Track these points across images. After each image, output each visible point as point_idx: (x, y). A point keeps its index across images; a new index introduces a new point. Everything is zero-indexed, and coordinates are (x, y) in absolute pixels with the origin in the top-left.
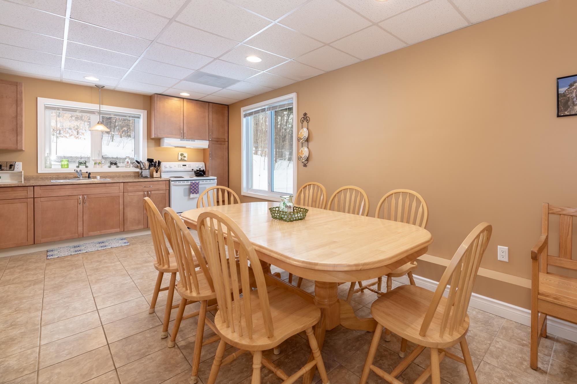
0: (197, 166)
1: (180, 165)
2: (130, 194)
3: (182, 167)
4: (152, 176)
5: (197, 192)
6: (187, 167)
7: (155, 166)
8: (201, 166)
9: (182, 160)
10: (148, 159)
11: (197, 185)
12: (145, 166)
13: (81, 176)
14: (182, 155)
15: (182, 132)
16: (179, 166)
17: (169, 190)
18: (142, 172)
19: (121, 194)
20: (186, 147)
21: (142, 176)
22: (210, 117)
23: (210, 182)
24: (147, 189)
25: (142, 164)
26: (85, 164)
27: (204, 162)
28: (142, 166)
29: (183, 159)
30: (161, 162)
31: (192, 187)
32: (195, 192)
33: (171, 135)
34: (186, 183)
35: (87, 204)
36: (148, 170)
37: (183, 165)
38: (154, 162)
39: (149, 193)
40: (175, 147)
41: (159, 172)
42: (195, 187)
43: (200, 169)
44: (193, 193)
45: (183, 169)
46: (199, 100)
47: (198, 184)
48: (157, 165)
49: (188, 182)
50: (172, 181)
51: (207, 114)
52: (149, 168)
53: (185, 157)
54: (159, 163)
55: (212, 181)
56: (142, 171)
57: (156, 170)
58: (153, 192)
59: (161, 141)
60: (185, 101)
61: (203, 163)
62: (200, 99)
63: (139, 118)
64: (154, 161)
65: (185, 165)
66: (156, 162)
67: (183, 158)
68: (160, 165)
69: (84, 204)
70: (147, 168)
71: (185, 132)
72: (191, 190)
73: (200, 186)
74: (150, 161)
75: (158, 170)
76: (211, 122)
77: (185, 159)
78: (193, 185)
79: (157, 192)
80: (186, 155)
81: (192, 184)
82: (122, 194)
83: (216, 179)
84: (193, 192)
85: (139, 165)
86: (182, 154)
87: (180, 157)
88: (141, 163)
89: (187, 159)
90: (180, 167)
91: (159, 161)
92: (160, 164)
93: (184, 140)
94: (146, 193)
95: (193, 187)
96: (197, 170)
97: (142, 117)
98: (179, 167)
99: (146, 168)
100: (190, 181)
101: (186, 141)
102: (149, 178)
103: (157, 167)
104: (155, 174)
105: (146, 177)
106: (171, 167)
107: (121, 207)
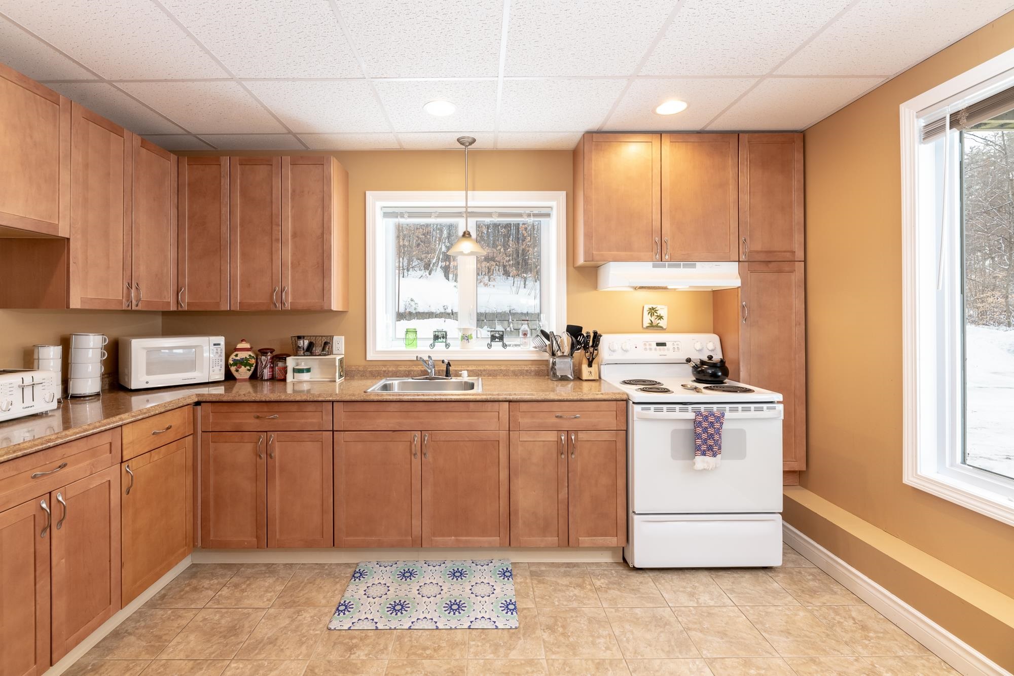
0: (698, 347)
1: (650, 345)
2: (525, 437)
3: (656, 349)
4: (578, 377)
5: (715, 448)
6: (668, 350)
7: (586, 348)
8: (711, 346)
9: (653, 327)
10: (568, 326)
11: (717, 425)
12: (563, 347)
13: (433, 369)
14: (652, 311)
15: (657, 239)
16: (648, 347)
17: (627, 431)
18: (554, 364)
19: (503, 434)
20: (669, 287)
21: (555, 374)
22: (744, 180)
23: (759, 414)
24: (566, 425)
25: (554, 342)
26: (444, 340)
27: (714, 333)
28: (555, 347)
29: (654, 324)
30: (601, 336)
31: (699, 430)
32: (710, 448)
33: (628, 253)
34: (678, 414)
35: (429, 457)
36: (569, 360)
37: (658, 344)
38: (584, 336)
39: (573, 437)
40: (635, 288)
41: (594, 365)
42: (711, 431)
43: (710, 358)
44: (704, 454)
45: (657, 354)
46: (709, 128)
47: (720, 418)
48: (591, 344)
49: (686, 410)
50: (634, 403)
51: (731, 173)
52: (571, 354)
53: (660, 317)
54: (597, 337)
55: (766, 412)
56: (555, 362)
57: (589, 359)
58: (582, 436)
59: (602, 271)
60: (666, 141)
61: (716, 338)
62: (708, 125)
63: (548, 215)
64: (584, 332)
65: (664, 344)
66: (588, 336)
67: (656, 322)
68: (597, 345)
69: (423, 456)
70: (567, 349)
71: (664, 238)
72: (699, 442)
73: (726, 426)
74: (574, 331)
75: (593, 359)
76: (747, 197)
77: (662, 323)
78: (705, 424)
79: (592, 436)
80: (663, 311)
81: (700, 419)
82: (505, 433)
83: (779, 402)
84: (704, 447)
85: (548, 343)
86: (653, 309)
87: (647, 319)
88: (553, 339)
89: (666, 323)
90: (651, 349)
91: (595, 333)
92: (599, 340)
93: (664, 266)
94: (563, 438)
95: (705, 430)
96: (703, 363)
97: (554, 213)
98: (646, 349)
99: (563, 353)
100: (690, 407)
101: (670, 266)
102: (573, 380)
103: (591, 349)
104: (586, 372)
105: (564, 378)
106: (626, 351)
107: (504, 475)
